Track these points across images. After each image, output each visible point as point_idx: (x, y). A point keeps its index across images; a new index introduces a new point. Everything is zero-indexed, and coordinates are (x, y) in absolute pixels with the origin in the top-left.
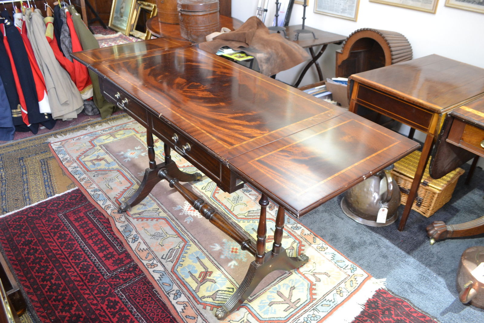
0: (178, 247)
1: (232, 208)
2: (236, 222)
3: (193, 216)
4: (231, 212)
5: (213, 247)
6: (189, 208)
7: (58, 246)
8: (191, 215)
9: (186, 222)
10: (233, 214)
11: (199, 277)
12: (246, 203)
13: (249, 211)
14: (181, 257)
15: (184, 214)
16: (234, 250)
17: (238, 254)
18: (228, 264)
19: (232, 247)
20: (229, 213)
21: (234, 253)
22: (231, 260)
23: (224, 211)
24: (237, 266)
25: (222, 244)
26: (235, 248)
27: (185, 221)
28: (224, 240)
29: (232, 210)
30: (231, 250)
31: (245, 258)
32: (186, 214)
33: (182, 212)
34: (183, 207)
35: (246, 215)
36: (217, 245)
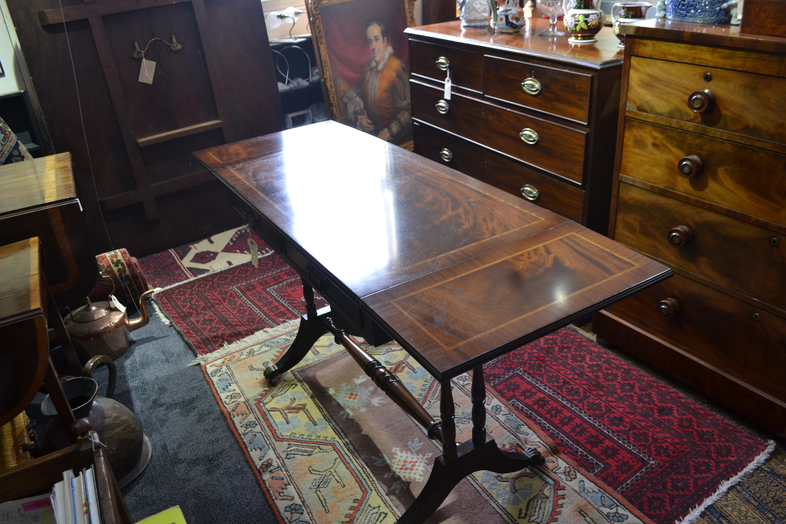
0: (432, 401)
1: (337, 463)
2: (337, 439)
3: (409, 452)
4: (341, 457)
5: (381, 402)
6: (414, 466)
7: (612, 407)
8: (412, 453)
9: (420, 442)
10: (338, 452)
11: (404, 367)
12: (309, 474)
13: (309, 455)
14: (427, 390)
15: (424, 455)
16: (353, 396)
17: (350, 392)
18: (366, 380)
19: (356, 401)
20: (346, 456)
21: (355, 393)
22: (361, 385)
23: (353, 460)
24: (355, 377)
25: (368, 405)
26: (351, 400)
27: (422, 444)
28: (364, 410)
29: (339, 460)
30: (357, 397)
31: (342, 387)
32: (421, 456)
33: (427, 459)
34: (426, 469)
35: (318, 450)
36: (376, 404)
